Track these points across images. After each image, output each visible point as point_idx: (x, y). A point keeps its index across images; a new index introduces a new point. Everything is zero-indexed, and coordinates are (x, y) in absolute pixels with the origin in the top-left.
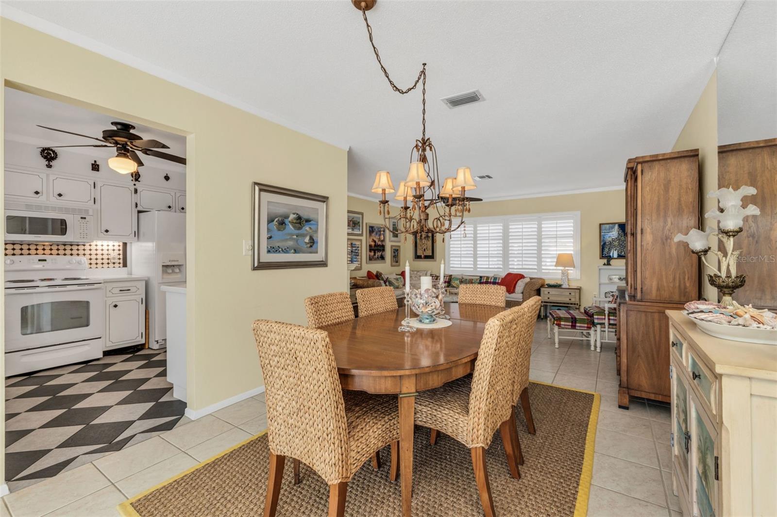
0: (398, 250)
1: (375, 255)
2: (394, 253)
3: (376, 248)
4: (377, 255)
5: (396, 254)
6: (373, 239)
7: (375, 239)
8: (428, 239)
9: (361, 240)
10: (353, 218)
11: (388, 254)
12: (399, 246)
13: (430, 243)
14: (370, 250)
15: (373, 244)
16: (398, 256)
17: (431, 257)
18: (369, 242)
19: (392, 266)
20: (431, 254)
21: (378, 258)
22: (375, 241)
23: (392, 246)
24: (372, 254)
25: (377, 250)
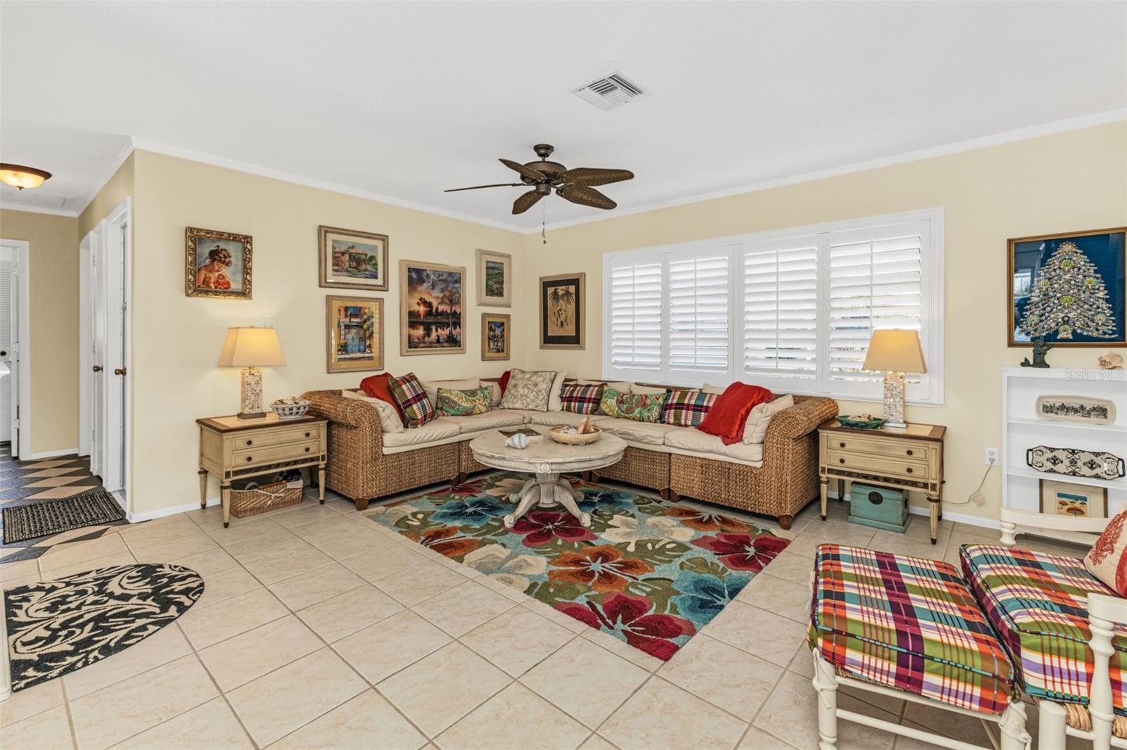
0: (502, 324)
1: (429, 335)
2: (491, 329)
3: (431, 319)
4: (434, 335)
5: (498, 332)
6: (421, 299)
7: (428, 299)
8: (568, 300)
9: (381, 301)
10: (353, 247)
11: (472, 332)
12: (508, 317)
13: (572, 307)
14: (412, 325)
15: (422, 309)
16: (502, 336)
17: (575, 340)
18: (409, 305)
19: (484, 359)
20: (574, 334)
21: (438, 341)
22: (429, 305)
23: (484, 316)
24: (420, 332)
25: (435, 323)
